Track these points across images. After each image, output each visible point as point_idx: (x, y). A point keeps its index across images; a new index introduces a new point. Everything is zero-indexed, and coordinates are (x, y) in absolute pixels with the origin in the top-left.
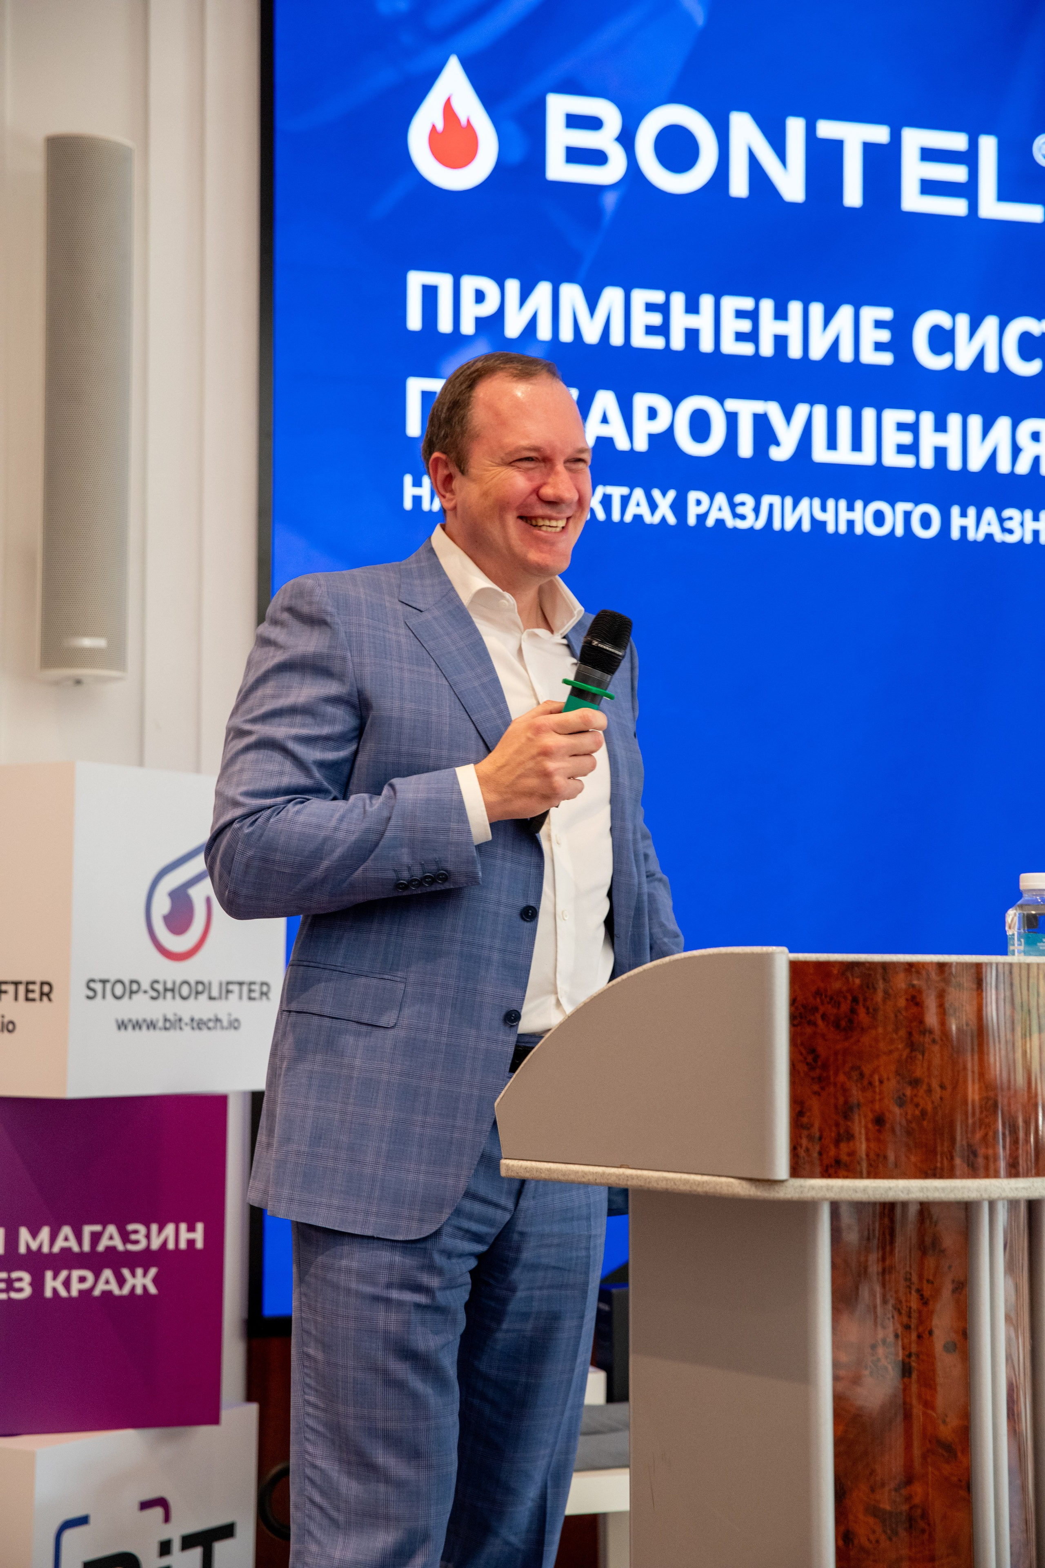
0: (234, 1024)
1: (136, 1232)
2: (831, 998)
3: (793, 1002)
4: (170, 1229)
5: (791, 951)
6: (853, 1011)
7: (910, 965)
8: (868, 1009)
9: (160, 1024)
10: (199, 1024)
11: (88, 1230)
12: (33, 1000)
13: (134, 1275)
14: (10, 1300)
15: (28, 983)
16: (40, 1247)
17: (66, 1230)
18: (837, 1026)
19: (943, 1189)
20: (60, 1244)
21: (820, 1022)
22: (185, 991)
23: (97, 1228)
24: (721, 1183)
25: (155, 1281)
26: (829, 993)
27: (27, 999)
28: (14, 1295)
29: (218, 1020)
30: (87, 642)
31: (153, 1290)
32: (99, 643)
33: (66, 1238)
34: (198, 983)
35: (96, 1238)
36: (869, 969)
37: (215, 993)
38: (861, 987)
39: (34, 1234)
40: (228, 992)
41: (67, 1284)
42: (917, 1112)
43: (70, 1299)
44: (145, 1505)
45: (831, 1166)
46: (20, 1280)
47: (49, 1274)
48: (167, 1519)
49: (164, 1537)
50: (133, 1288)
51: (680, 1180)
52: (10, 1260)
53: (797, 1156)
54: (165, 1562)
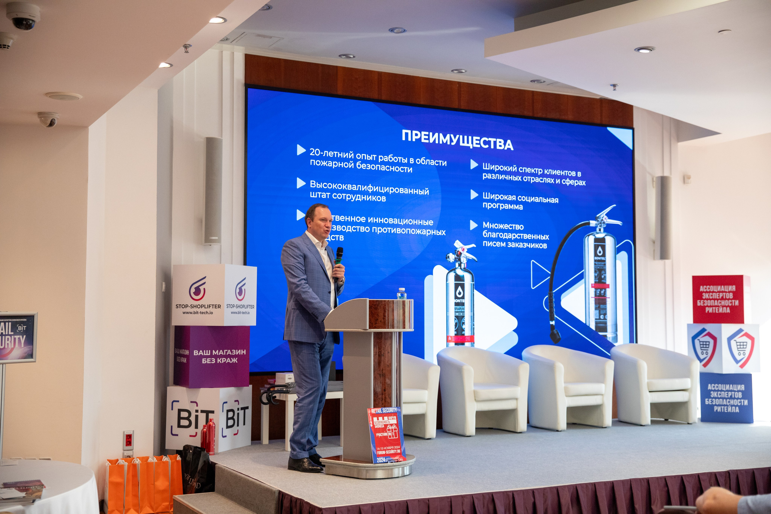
0: (249, 313)
1: (234, 351)
3: (369, 306)
4: (240, 351)
5: (369, 299)
9: (238, 313)
10: (243, 313)
11: (225, 351)
12: (217, 308)
13: (233, 359)
15: (215, 305)
16: (217, 354)
18: (375, 309)
19: (388, 330)
20: (220, 353)
21: (373, 308)
22: (241, 307)
23: (227, 350)
24: (358, 330)
25: (237, 360)
26: (374, 304)
27: (215, 308)
28: (212, 362)
29: (246, 312)
30: (214, 238)
31: (237, 362)
32: (217, 238)
33: (221, 352)
34: (244, 305)
35: (226, 352)
36: (379, 301)
37: (246, 307)
38: (378, 304)
40: (248, 307)
41: (221, 361)
43: (222, 363)
44: (235, 401)
45: (374, 327)
46: (213, 360)
47: (218, 359)
48: (239, 404)
49: (238, 407)
50: (233, 362)
52: (211, 356)
53: (370, 326)
54: (238, 412)
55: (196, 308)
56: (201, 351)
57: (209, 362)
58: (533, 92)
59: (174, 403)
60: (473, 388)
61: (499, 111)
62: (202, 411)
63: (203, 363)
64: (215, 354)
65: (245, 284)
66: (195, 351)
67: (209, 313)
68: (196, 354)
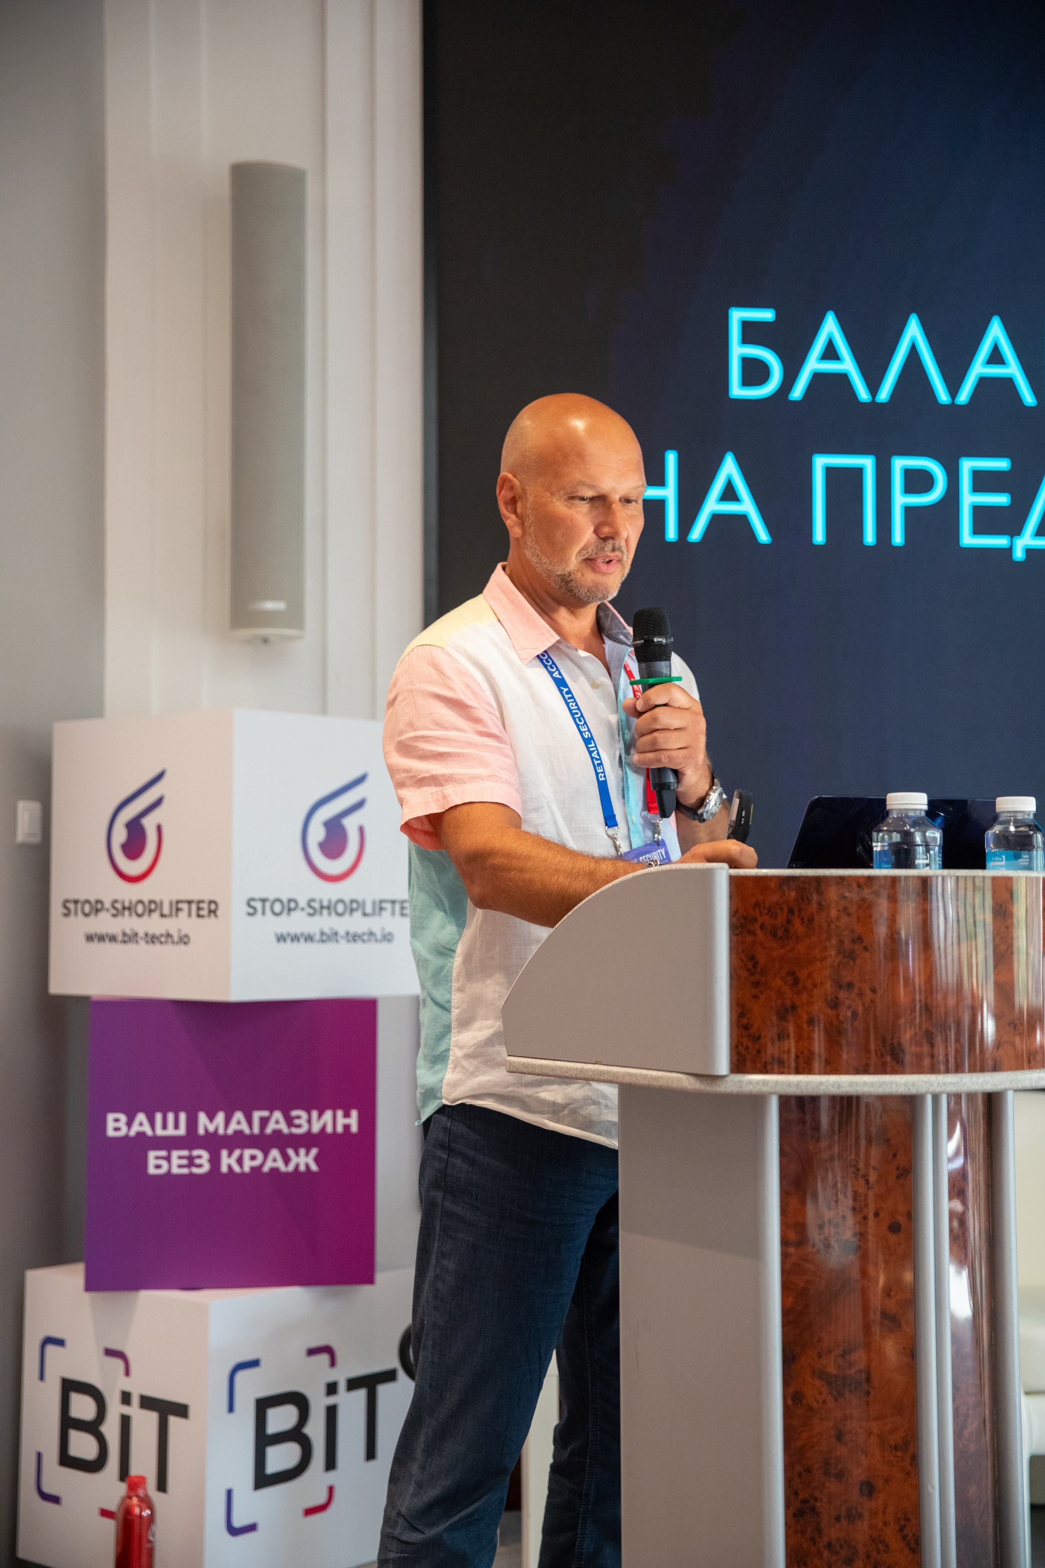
0: (387, 938)
1: (299, 1117)
2: (769, 910)
3: (734, 914)
4: (328, 1115)
5: (731, 867)
6: (789, 921)
7: (842, 878)
8: (802, 919)
9: (317, 937)
10: (354, 938)
11: (257, 1115)
13: (297, 1154)
14: (191, 1175)
15: (199, 902)
16: (216, 1130)
17: (239, 1115)
18: (775, 936)
19: (872, 1084)
20: (233, 1127)
21: (759, 932)
22: (340, 908)
23: (265, 1113)
24: (672, 1078)
25: (317, 1160)
26: (767, 904)
28: (195, 1170)
29: (372, 934)
30: (270, 605)
31: (314, 1167)
33: (238, 1123)
34: (352, 901)
35: (264, 1122)
36: (804, 883)
37: (368, 910)
38: (796, 899)
39: (211, 1118)
40: (381, 909)
41: (240, 1161)
42: (849, 1014)
43: (243, 1174)
44: (312, 1352)
45: (770, 1063)
46: (199, 1157)
47: (224, 1153)
48: (333, 1363)
49: (331, 1379)
50: (297, 1166)
51: (641, 1075)
52: (191, 1140)
53: (738, 1054)
54: (332, 1400)
55: (126, 915)
56: (141, 1117)
57: (180, 1166)
59: (50, 1349)
62: (148, 1403)
63: (152, 1170)
65: (360, 805)
66: (111, 1117)
67: (176, 939)
68: (117, 1129)
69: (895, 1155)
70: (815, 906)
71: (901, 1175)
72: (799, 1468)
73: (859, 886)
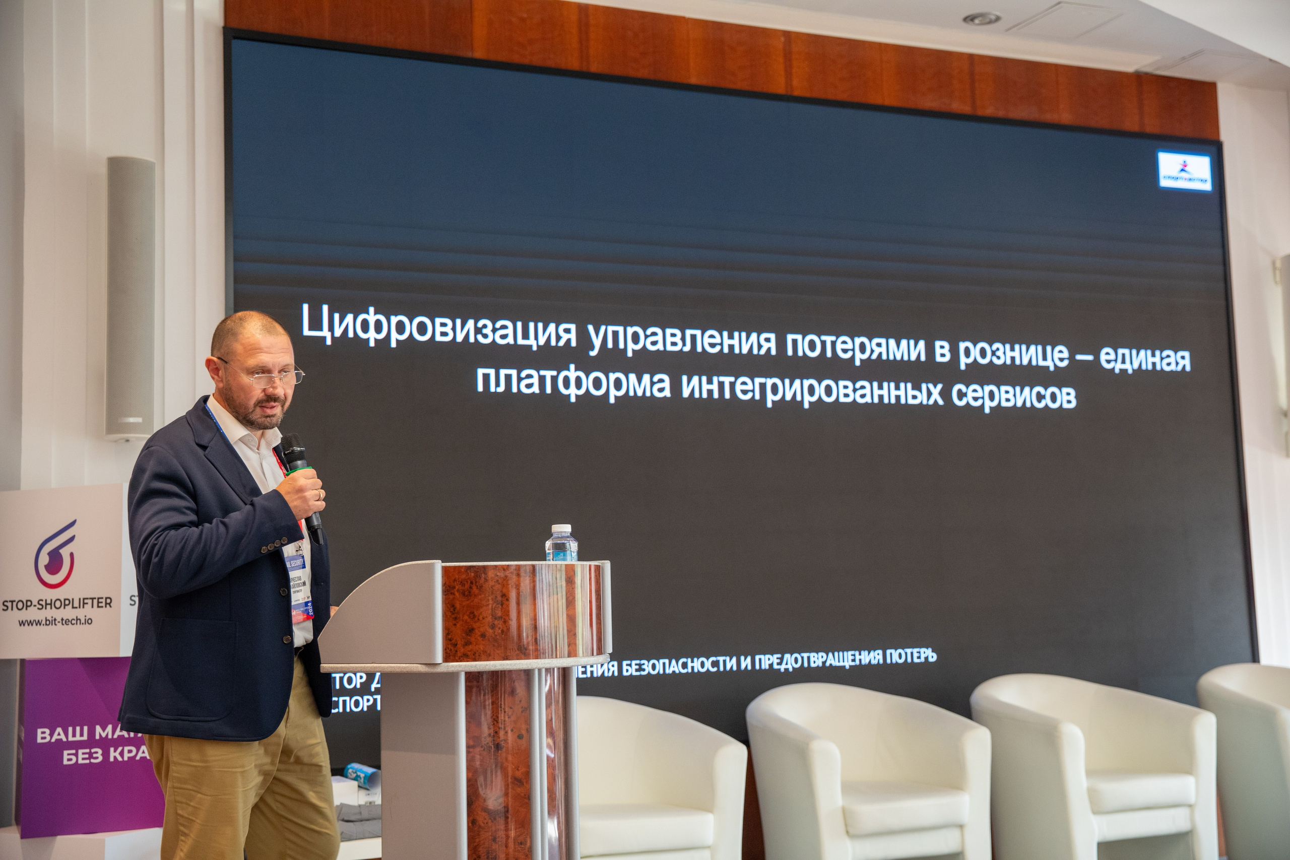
2: (461, 582)
3: (444, 585)
5: (443, 562)
6: (471, 588)
7: (496, 566)
8: (477, 587)
12: (102, 607)
14: (90, 764)
15: (98, 598)
16: (107, 735)
18: (464, 595)
19: (511, 665)
20: (117, 733)
21: (457, 594)
24: (414, 666)
26: (460, 580)
27: (98, 607)
28: (93, 761)
30: (132, 420)
32: (140, 420)
36: (478, 569)
38: (474, 577)
39: (104, 729)
41: (122, 754)
42: (500, 631)
43: (124, 762)
45: (462, 657)
46: (96, 753)
47: (112, 749)
51: (397, 667)
52: (91, 743)
53: (446, 653)
55: (51, 608)
56: (59, 730)
57: (83, 759)
58: (971, 57)
60: (839, 801)
61: (888, 102)
63: (65, 762)
64: (104, 735)
66: (39, 731)
67: (83, 621)
68: (43, 738)
69: (520, 701)
70: (483, 580)
71: (524, 711)
72: (475, 856)
73: (504, 570)
